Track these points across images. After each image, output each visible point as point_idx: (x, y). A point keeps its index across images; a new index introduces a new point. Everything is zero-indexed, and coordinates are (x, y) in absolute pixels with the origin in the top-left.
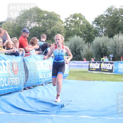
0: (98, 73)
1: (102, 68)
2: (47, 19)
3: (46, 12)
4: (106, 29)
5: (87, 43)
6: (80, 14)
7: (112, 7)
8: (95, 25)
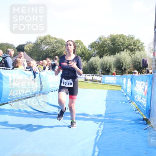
0: (91, 83)
1: (94, 79)
2: (56, 43)
3: (56, 39)
4: (97, 52)
5: (84, 61)
6: (80, 41)
7: (102, 36)
8: (90, 48)
